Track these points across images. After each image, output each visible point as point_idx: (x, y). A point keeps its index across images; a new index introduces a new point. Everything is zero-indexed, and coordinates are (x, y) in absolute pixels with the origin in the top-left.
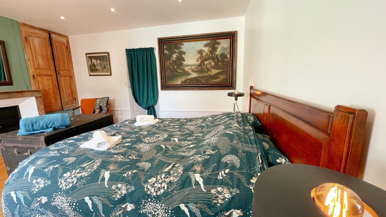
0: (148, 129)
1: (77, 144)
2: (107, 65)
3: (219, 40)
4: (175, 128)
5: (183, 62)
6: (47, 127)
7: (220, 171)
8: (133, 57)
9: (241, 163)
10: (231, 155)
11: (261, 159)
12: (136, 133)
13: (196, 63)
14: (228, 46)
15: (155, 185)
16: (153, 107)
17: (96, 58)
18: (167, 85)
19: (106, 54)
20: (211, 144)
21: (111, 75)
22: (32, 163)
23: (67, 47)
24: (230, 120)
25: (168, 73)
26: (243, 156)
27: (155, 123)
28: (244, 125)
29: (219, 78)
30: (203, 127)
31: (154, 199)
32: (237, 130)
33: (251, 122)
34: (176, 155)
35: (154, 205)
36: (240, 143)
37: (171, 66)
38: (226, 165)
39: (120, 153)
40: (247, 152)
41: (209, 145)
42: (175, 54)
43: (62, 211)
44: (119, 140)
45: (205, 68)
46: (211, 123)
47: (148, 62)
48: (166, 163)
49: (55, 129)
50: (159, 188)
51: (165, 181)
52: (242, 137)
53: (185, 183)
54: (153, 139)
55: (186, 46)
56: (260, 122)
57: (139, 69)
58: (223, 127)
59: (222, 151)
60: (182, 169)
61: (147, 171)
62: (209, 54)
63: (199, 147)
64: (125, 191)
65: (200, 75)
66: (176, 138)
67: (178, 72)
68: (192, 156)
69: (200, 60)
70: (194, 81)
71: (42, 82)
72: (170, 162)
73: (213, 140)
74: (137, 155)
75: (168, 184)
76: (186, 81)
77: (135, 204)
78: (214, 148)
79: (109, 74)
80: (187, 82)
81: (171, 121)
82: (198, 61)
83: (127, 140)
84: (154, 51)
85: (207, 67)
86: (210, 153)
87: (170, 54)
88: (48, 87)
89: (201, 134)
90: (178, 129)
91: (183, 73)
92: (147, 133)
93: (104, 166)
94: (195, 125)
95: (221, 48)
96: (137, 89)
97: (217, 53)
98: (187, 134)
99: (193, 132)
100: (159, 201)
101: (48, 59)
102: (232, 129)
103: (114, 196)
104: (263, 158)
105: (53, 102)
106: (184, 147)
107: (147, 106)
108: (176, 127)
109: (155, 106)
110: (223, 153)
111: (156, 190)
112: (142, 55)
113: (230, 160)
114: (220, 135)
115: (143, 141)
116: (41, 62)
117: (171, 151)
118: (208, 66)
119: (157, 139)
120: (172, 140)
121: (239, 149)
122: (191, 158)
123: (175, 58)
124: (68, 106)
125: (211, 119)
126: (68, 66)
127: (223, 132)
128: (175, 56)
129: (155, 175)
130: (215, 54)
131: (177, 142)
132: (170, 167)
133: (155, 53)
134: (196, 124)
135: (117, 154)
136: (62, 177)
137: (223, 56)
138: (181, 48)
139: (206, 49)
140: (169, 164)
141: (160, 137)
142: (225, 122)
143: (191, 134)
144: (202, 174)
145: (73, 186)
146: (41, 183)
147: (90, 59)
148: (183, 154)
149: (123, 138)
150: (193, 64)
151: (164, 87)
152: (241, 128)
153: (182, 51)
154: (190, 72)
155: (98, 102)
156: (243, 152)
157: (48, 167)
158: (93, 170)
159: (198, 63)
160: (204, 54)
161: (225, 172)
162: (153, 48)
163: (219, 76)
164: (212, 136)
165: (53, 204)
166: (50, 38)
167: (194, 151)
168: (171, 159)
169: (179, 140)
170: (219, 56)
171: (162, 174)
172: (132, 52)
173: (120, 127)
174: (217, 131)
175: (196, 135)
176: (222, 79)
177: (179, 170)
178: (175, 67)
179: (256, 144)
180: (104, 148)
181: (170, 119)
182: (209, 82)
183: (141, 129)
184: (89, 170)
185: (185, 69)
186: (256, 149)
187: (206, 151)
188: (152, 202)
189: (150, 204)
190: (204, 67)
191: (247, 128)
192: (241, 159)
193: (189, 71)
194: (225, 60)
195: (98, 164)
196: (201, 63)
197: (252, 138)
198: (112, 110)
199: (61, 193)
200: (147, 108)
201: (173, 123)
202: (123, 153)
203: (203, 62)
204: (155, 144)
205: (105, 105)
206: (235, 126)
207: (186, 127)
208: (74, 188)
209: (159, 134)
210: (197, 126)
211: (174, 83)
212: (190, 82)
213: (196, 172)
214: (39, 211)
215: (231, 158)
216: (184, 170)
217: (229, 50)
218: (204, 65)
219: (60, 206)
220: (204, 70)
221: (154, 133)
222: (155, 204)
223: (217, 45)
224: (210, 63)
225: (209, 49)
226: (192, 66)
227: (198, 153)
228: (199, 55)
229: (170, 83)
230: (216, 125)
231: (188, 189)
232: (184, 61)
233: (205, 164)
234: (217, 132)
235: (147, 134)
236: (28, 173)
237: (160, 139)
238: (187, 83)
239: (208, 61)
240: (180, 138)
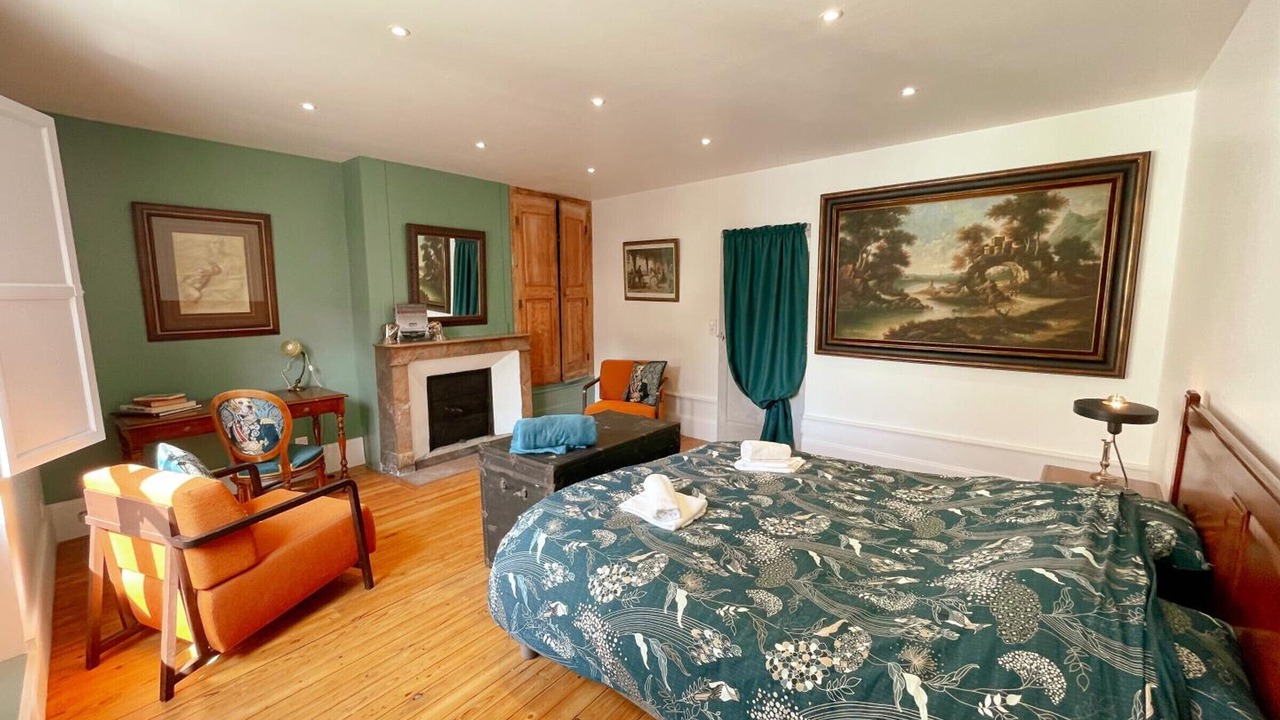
0: (772, 489)
1: (611, 498)
2: (671, 272)
3: (1057, 191)
4: (855, 500)
5: (903, 268)
6: (557, 445)
7: (987, 692)
8: (741, 251)
9: (1067, 692)
10: (1037, 655)
11: (1154, 703)
12: (741, 495)
13: (951, 272)
14: (1100, 212)
15: (794, 664)
16: (785, 403)
17: (647, 255)
18: (837, 339)
19: (672, 245)
20: (968, 595)
21: (677, 299)
22: (542, 523)
23: (586, 227)
24: (1062, 519)
25: (846, 301)
26: (1080, 671)
27: (793, 471)
28: (1116, 559)
29: (1045, 327)
30: (951, 520)
31: (786, 697)
32: (1080, 571)
33: (1159, 545)
34: (854, 597)
35: (786, 712)
36: (1079, 626)
37: (858, 280)
38: (1012, 682)
39: (707, 548)
40: (1101, 663)
41: (964, 596)
42: (875, 241)
43: (591, 646)
44: (701, 510)
45: (988, 291)
46: (983, 510)
47: (784, 265)
48: (822, 613)
49: (569, 450)
50: (802, 674)
51: (818, 663)
52: (1094, 607)
53: (873, 687)
54: (786, 527)
55: (917, 217)
56: (1208, 558)
57: (755, 290)
58: (1028, 544)
59: (1005, 630)
60: (868, 644)
61: (773, 619)
62: (1007, 240)
63: (929, 592)
64: (720, 651)
65: (965, 315)
66: (856, 538)
67: (878, 299)
68: (903, 614)
69: (967, 262)
70: (938, 334)
71: (533, 316)
72: (832, 611)
73: (978, 584)
74: (747, 565)
75: (824, 672)
76: (904, 330)
77: (740, 691)
78: (979, 613)
79: (673, 296)
80: (911, 334)
81: (841, 470)
82: (960, 263)
83: (719, 511)
84: (807, 233)
85: (994, 287)
86: (962, 626)
87: (856, 242)
88: (543, 327)
89: (941, 547)
90: (862, 509)
91: (898, 304)
92: (771, 502)
93: (675, 572)
94: (924, 502)
95: (1066, 220)
96: (743, 344)
97: (1045, 237)
98: (893, 532)
99: (913, 530)
100: (800, 709)
101: (548, 260)
102: (1059, 562)
103: (695, 654)
104: (1162, 702)
105: (546, 362)
106: (879, 575)
107: (768, 397)
108: (858, 498)
109: (791, 401)
110: (1009, 640)
111: (793, 677)
112: (767, 247)
113: (1028, 667)
114: (1009, 574)
115: (760, 527)
116: (536, 270)
117: (839, 579)
118: (1000, 284)
119: (800, 530)
120: (843, 544)
121: (1072, 645)
122: (897, 620)
123: (875, 255)
124: (572, 374)
125: (986, 494)
126: (583, 274)
127: (1021, 567)
128: (873, 248)
129: (795, 636)
130: (1033, 241)
131: (858, 552)
132: (834, 628)
133: (808, 240)
134: (929, 502)
135: (701, 549)
136: (594, 572)
137: (1073, 248)
138: (897, 222)
139: (999, 226)
140: (832, 620)
141: (807, 523)
142: (1040, 524)
143: (906, 536)
144: (926, 680)
145: (614, 600)
146: (557, 574)
147: (631, 257)
148: (874, 599)
149: (712, 505)
150: (938, 274)
151: (827, 344)
152: (1101, 567)
153: (901, 232)
154: (924, 303)
155: (639, 372)
156: (1082, 660)
157: (569, 543)
158: (652, 577)
159: (958, 272)
160: (988, 241)
161: (1004, 701)
162: (804, 226)
163: (1044, 322)
164: (980, 568)
165: (577, 624)
166: (558, 211)
167: (908, 601)
168: (838, 605)
169: (865, 548)
170: (1051, 250)
171: (810, 639)
172: (739, 239)
173: (700, 464)
174: (1000, 553)
175: (923, 543)
176: (1061, 333)
177: (858, 645)
178: (871, 283)
179: (1145, 646)
180: (670, 523)
181: (839, 465)
182: (998, 342)
183: (753, 482)
184: (645, 574)
185: (906, 291)
186: (1141, 666)
187: (950, 616)
188: (781, 703)
189: (775, 706)
190: (981, 287)
191: (1126, 573)
192: (1070, 678)
193: (920, 298)
194: (1082, 262)
195: (662, 565)
196: (970, 273)
197: (1135, 620)
198: (670, 396)
199: (593, 607)
200: (765, 404)
201: (849, 481)
202: (713, 550)
203: (979, 269)
204: (793, 544)
205: (656, 381)
206: (1074, 555)
207: (893, 504)
208: (616, 605)
209: (805, 513)
210: (930, 508)
211: (863, 335)
212: (921, 337)
213: (909, 667)
214: (549, 628)
215: (1035, 665)
216: (872, 650)
217: (1101, 225)
218: (984, 280)
219: (588, 633)
220: (982, 297)
221: (790, 509)
222: (789, 710)
223: (1048, 210)
224: (1009, 275)
225: (1011, 222)
226: (933, 280)
227: (922, 611)
228: (966, 245)
229: (848, 333)
230: (1003, 527)
231: (880, 706)
232: (906, 263)
233: (943, 654)
234: (1001, 557)
235: (770, 506)
236: (536, 545)
237: (806, 530)
238: (911, 338)
239: (1000, 268)
240: (867, 542)
